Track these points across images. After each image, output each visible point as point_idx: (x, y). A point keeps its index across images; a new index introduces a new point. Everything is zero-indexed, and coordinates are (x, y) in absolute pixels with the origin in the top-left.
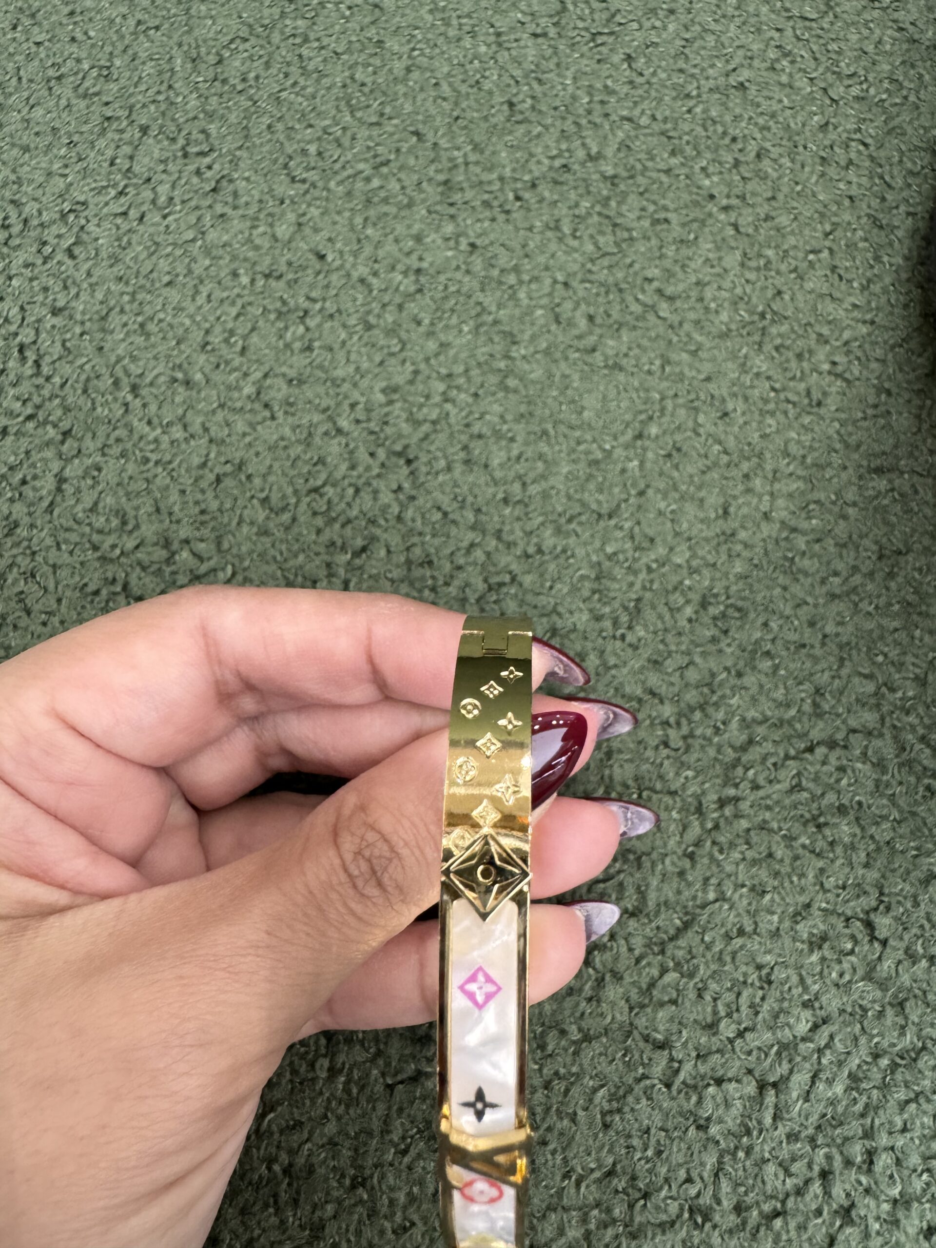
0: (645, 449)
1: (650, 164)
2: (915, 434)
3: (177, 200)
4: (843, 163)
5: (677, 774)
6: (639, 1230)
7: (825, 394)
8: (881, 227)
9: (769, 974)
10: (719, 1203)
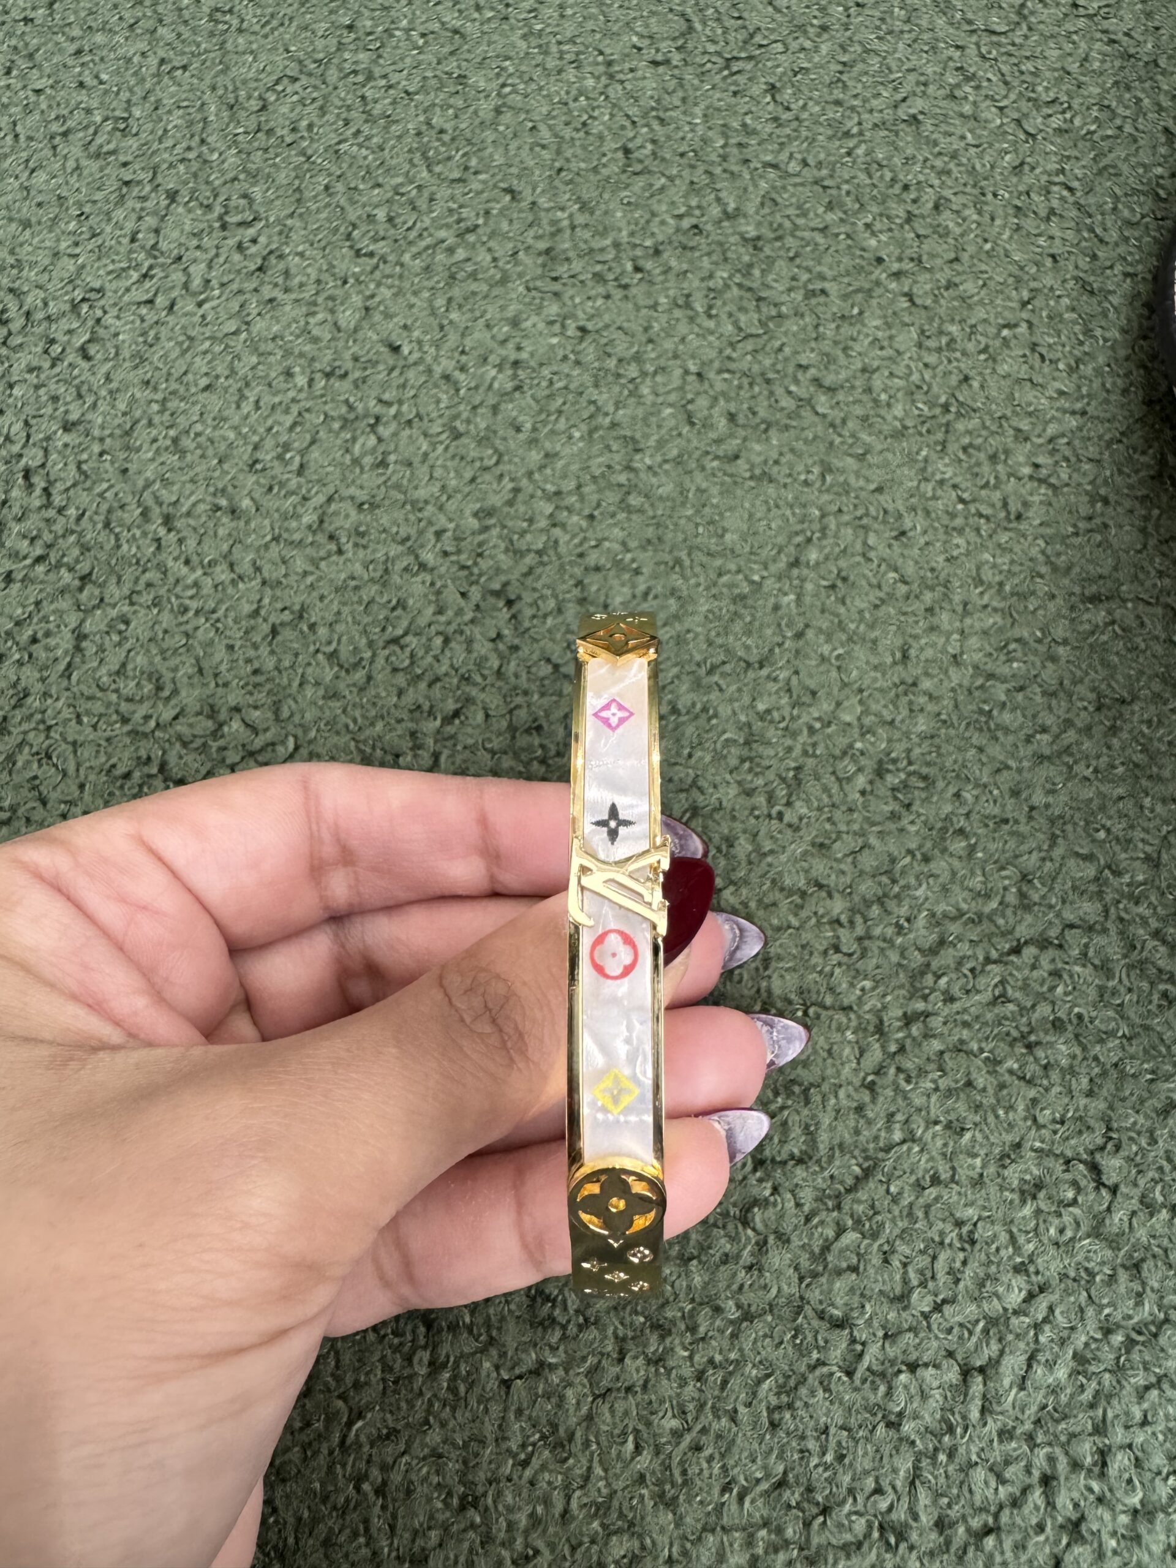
0: (803, 580)
1: (801, 221)
2: (1139, 552)
3: (214, 283)
4: (1043, 213)
5: (852, 985)
6: (818, 1553)
7: (1026, 504)
8: (1092, 293)
9: (971, 1232)
10: (916, 1517)
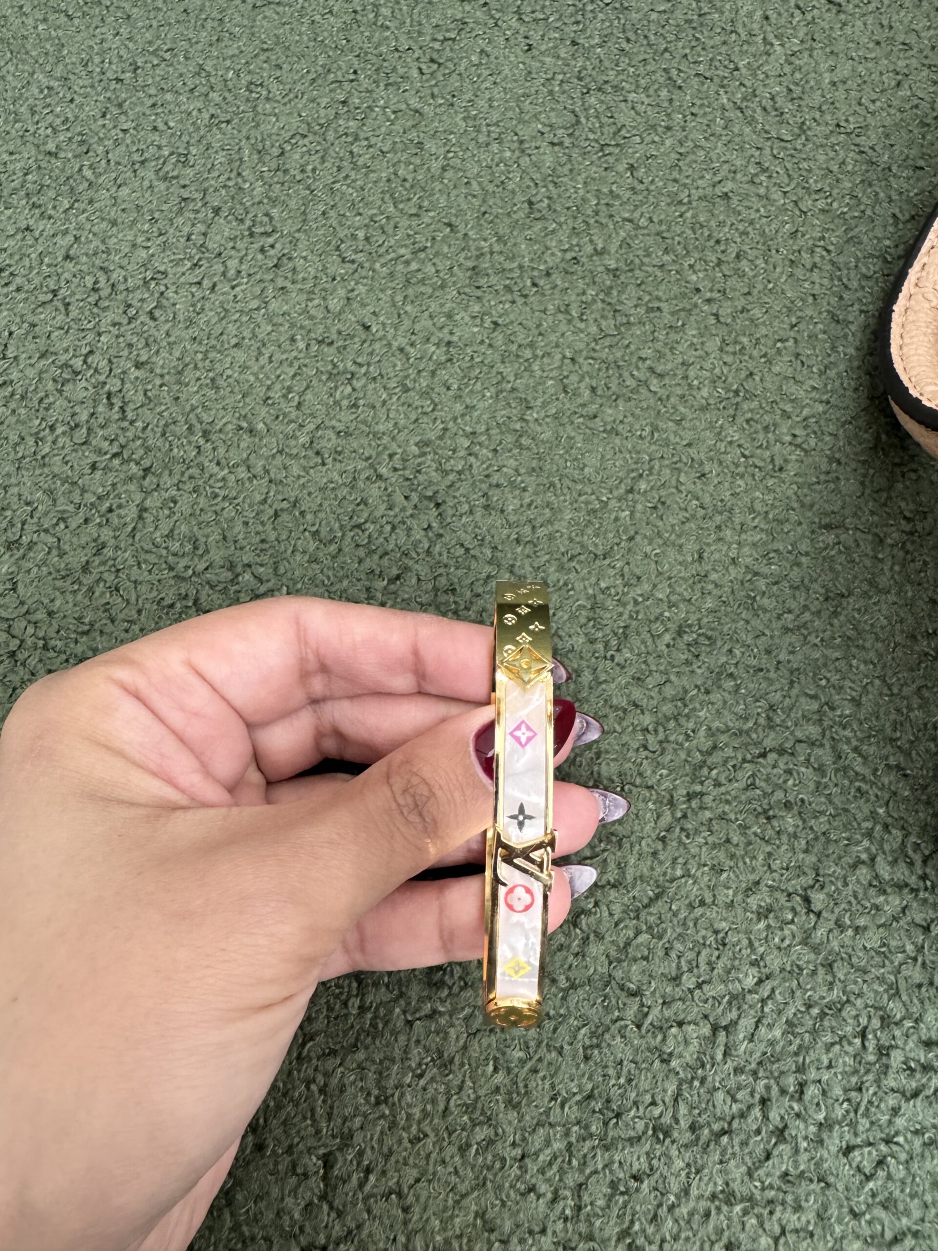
0: (635, 502)
1: (646, 260)
2: (859, 497)
3: (244, 273)
4: (808, 266)
5: (654, 772)
6: (612, 1144)
7: (786, 461)
8: (838, 322)
9: (724, 938)
10: (677, 1121)
